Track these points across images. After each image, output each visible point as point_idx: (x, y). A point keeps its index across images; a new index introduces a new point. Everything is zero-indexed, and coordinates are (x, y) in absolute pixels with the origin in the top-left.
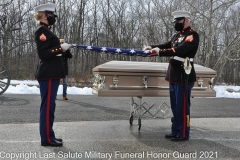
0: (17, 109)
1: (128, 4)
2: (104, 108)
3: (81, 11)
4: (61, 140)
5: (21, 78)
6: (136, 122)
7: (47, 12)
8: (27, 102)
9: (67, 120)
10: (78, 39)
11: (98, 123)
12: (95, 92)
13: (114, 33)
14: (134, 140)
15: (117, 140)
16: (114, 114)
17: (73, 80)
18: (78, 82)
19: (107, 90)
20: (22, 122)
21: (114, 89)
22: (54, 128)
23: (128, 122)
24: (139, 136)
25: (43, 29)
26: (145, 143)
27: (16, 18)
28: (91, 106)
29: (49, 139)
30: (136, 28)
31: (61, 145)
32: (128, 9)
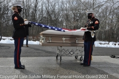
0: (4, 51)
1: (57, 4)
2: (45, 51)
3: (36, 6)
4: (24, 66)
5: (7, 36)
6: (59, 58)
7: (18, 7)
8: (10, 47)
9: (27, 56)
10: (34, 19)
11: (42, 58)
12: (41, 44)
13: (50, 17)
14: (58, 66)
15: (50, 66)
16: (49, 54)
17: (31, 37)
18: (33, 38)
19: (46, 43)
20: (6, 57)
21: (49, 42)
22: (21, 60)
23: (56, 58)
24: (60, 64)
25: (16, 15)
26: (63, 67)
27: (6, 8)
28: (39, 50)
29: (18, 66)
30: (61, 15)
31: (24, 68)
32: (57, 6)
